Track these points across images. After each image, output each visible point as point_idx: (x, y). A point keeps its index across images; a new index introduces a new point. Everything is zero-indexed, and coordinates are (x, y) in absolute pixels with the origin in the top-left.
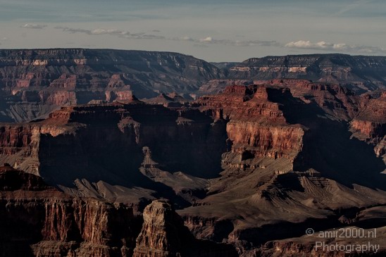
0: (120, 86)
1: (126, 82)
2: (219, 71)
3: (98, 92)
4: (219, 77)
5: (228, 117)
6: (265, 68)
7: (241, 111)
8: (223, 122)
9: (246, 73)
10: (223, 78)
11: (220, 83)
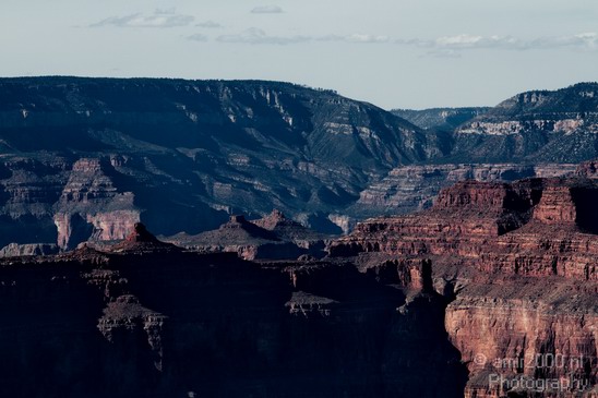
0: (102, 194)
1: (121, 184)
2: (420, 136)
3: (28, 218)
4: (421, 158)
5: (449, 286)
6: (572, 125)
7: (489, 266)
8: (434, 305)
9: (510, 139)
10: (436, 161)
11: (426, 175)
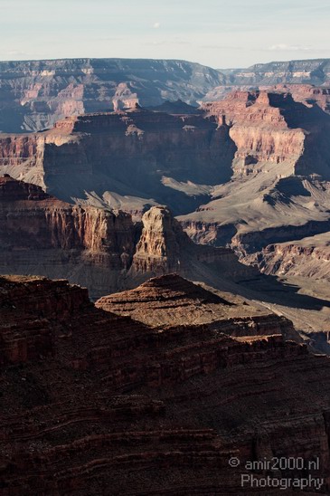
0: (127, 94)
1: (133, 91)
2: (225, 77)
3: (105, 101)
4: (225, 84)
5: (231, 123)
6: (270, 74)
7: (243, 117)
8: (226, 128)
9: (252, 79)
10: (229, 84)
11: (226, 89)
